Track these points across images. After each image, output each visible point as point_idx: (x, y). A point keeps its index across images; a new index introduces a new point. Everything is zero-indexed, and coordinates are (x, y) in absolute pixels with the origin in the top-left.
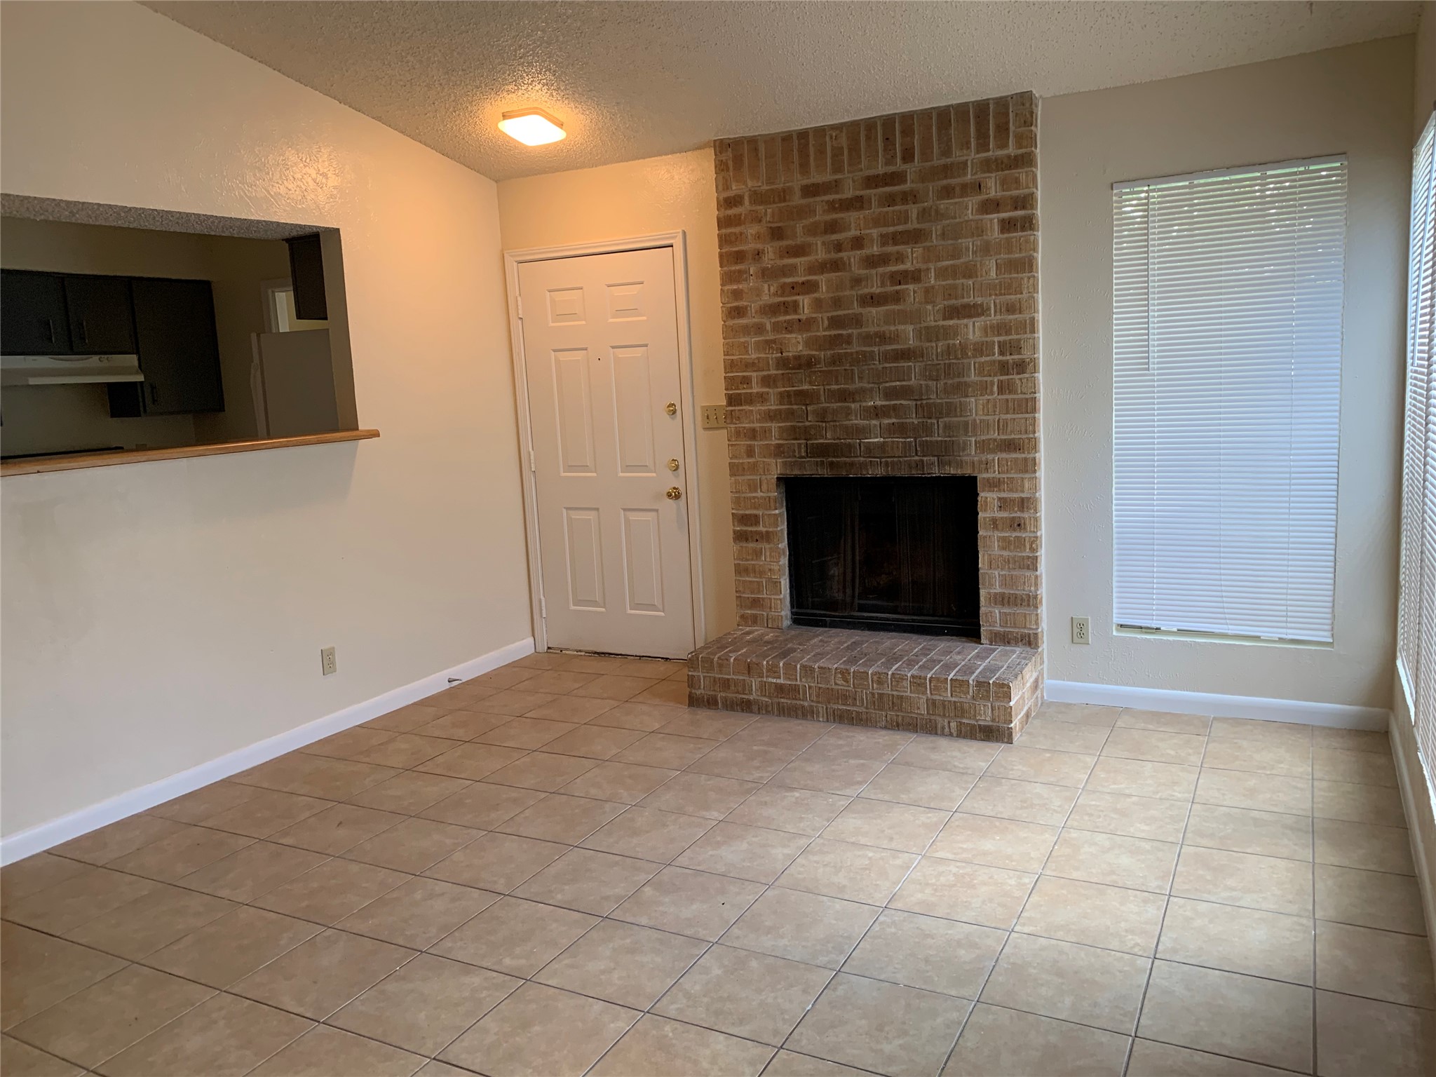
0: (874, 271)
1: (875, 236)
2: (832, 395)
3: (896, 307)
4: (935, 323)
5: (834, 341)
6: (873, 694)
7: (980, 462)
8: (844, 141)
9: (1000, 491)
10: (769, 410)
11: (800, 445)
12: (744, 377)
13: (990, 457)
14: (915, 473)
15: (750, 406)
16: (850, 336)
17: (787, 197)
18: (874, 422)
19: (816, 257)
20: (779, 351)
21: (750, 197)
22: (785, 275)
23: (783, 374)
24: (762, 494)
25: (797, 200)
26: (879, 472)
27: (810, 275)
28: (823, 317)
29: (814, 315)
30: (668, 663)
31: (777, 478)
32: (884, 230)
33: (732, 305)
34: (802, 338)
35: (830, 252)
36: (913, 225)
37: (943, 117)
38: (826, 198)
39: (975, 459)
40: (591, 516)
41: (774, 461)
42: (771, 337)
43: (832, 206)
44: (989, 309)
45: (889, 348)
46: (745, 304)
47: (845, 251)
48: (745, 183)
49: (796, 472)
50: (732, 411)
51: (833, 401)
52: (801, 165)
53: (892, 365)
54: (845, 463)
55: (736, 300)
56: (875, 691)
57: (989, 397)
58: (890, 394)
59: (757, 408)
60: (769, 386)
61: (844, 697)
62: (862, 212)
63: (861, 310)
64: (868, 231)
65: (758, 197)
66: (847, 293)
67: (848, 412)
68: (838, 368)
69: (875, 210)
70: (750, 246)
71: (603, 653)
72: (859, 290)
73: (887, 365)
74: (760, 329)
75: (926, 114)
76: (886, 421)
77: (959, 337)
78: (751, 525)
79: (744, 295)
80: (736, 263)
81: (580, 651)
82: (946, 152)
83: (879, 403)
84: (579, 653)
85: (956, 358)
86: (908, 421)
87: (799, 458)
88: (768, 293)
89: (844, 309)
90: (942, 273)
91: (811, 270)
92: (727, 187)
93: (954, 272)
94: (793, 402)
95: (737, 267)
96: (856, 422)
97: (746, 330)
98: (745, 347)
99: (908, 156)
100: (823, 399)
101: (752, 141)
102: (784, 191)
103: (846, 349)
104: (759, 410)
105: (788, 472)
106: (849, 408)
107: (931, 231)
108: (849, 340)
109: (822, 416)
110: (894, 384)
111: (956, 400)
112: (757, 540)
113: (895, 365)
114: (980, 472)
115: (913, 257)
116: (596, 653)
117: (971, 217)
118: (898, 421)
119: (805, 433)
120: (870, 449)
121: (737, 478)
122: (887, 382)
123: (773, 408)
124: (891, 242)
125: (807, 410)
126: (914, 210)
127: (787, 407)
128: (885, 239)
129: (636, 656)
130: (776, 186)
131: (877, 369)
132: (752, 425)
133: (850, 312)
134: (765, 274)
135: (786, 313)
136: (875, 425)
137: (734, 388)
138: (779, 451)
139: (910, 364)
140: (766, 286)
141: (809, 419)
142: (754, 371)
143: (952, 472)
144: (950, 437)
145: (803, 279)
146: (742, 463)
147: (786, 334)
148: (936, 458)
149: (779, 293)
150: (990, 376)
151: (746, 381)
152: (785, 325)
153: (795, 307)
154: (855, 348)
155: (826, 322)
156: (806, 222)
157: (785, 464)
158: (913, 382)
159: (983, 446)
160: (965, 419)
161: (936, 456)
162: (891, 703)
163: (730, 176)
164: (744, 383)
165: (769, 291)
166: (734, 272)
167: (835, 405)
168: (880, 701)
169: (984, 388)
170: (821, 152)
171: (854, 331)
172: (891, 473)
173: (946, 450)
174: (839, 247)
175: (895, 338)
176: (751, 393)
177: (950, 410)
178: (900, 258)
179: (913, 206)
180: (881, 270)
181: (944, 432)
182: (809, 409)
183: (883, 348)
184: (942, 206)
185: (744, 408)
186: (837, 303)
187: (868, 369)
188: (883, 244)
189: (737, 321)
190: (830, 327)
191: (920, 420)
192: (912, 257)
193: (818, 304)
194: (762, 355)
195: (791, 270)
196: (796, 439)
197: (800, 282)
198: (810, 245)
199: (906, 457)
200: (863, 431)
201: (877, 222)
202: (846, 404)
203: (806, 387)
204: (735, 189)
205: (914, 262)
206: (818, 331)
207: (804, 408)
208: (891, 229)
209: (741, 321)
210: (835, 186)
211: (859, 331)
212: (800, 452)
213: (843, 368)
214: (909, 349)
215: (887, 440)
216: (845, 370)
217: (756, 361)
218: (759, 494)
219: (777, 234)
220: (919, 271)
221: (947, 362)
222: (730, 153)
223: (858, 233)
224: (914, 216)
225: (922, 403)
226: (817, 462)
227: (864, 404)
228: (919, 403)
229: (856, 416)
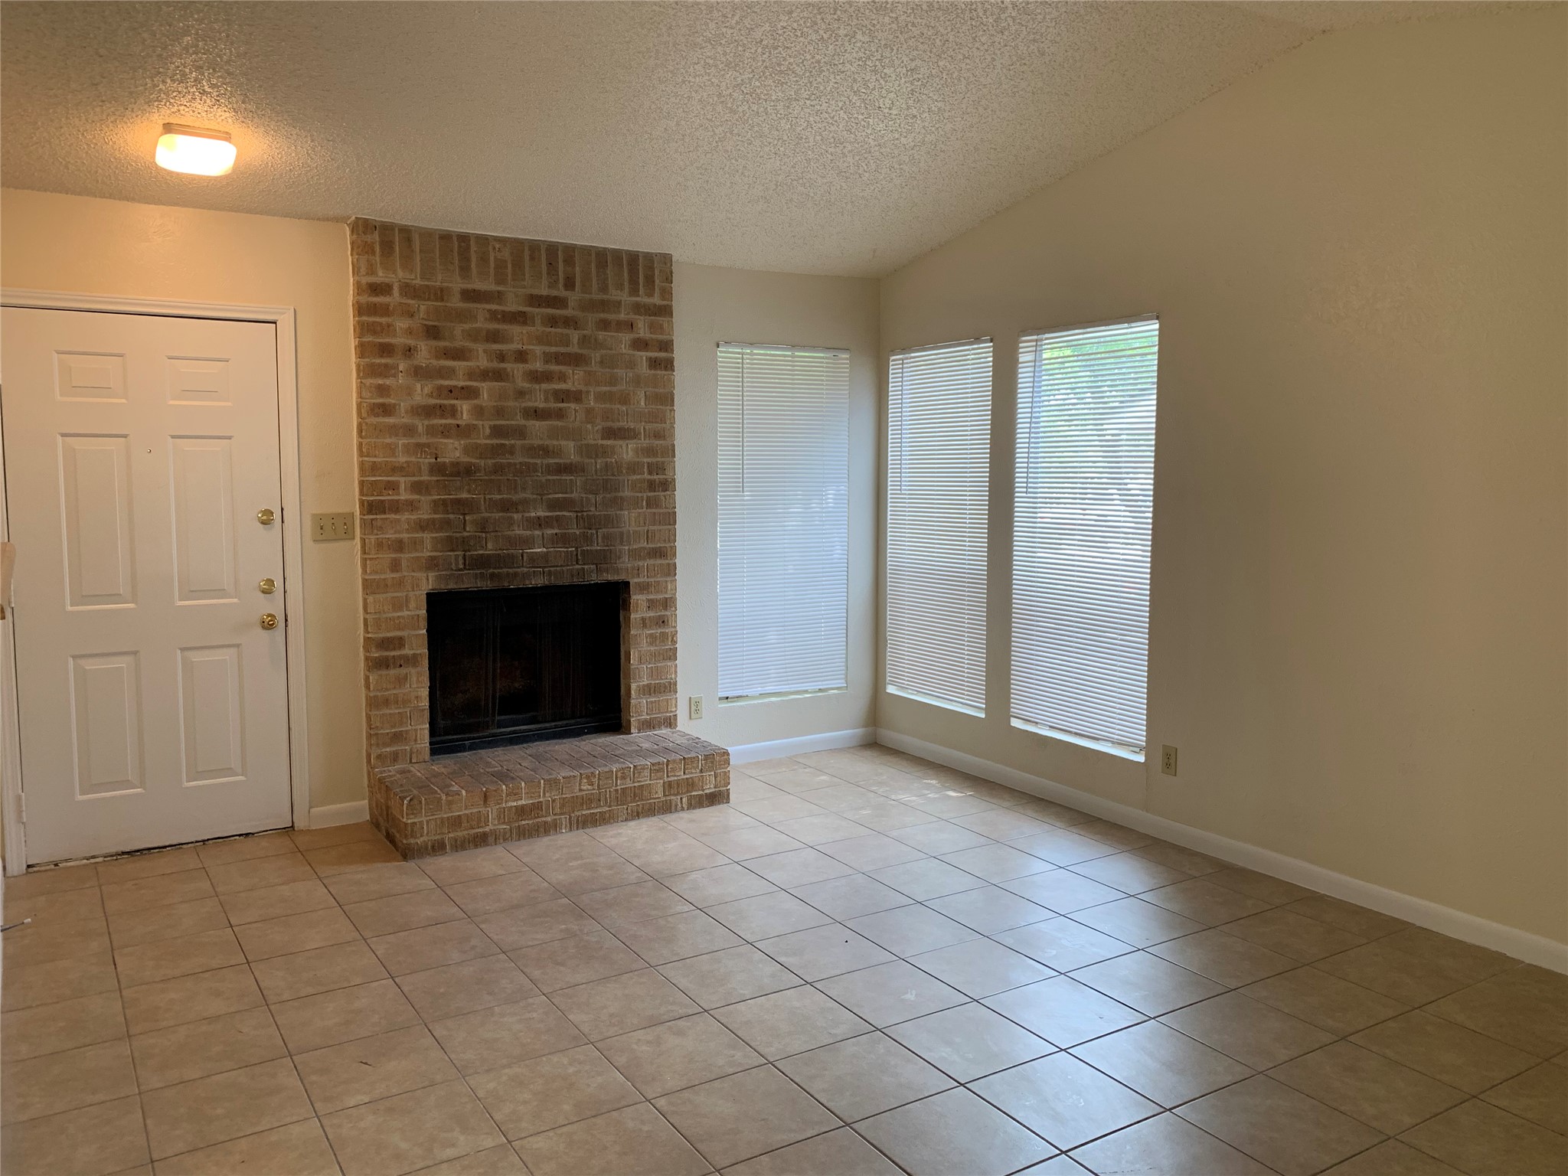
0: (537, 387)
1: (538, 353)
2: (495, 505)
3: (560, 424)
4: (595, 442)
5: (496, 451)
6: (617, 790)
7: (633, 568)
8: (506, 254)
9: (648, 593)
10: (420, 519)
11: (457, 556)
12: (389, 482)
13: (641, 563)
14: (576, 581)
15: (396, 514)
16: (513, 446)
17: (445, 298)
18: (537, 532)
19: (478, 364)
20: (434, 456)
21: (401, 288)
22: (442, 377)
23: (437, 480)
24: (409, 613)
25: (456, 302)
26: (540, 581)
27: (470, 379)
28: (485, 426)
29: (475, 422)
30: (249, 839)
31: (427, 594)
32: (547, 349)
33: (374, 401)
34: (460, 444)
35: (492, 361)
36: (574, 349)
37: (603, 258)
38: (488, 306)
39: (629, 565)
40: (122, 663)
41: (425, 575)
42: (423, 440)
43: (493, 316)
44: (640, 433)
45: (552, 461)
46: (393, 401)
47: (509, 362)
48: (395, 272)
49: (452, 586)
50: (372, 520)
51: (495, 510)
52: (462, 268)
53: (555, 477)
54: (508, 574)
55: (381, 396)
56: (619, 788)
57: (640, 511)
58: (553, 505)
59: (405, 516)
60: (419, 493)
61: (588, 801)
62: (526, 328)
63: (523, 422)
64: (531, 347)
65: (408, 290)
66: (511, 404)
67: (511, 523)
68: (501, 478)
69: (539, 328)
70: (399, 340)
71: (138, 851)
72: (523, 402)
73: (549, 477)
74: (410, 431)
75: (586, 250)
76: (549, 532)
77: (616, 457)
78: (394, 649)
79: (392, 393)
80: (382, 356)
81: (94, 857)
82: (604, 289)
83: (541, 514)
84: (92, 861)
85: (613, 475)
86: (570, 531)
87: (456, 570)
88: (422, 393)
89: (508, 420)
90: (600, 397)
91: (471, 375)
92: (371, 271)
93: (609, 397)
94: (450, 511)
95: (383, 361)
96: (518, 532)
97: (393, 430)
98: (391, 449)
99: (570, 284)
100: (483, 508)
101: (406, 232)
102: (442, 290)
103: (508, 459)
104: (407, 519)
105: (443, 587)
106: (511, 518)
107: (591, 358)
108: (511, 451)
109: (483, 526)
110: (557, 496)
111: (611, 512)
112: (401, 666)
113: (558, 478)
114: (633, 577)
115: (575, 379)
116: (124, 853)
117: (624, 351)
118: (561, 531)
119: (464, 544)
120: (533, 558)
121: (377, 596)
122: (551, 494)
123: (426, 517)
124: (554, 361)
125: (465, 520)
126: (575, 336)
127: (442, 516)
128: (548, 358)
129: (197, 842)
130: (432, 283)
131: (540, 481)
132: (397, 536)
133: (513, 422)
134: (418, 372)
135: (442, 417)
136: (539, 536)
137: (375, 494)
138: (432, 564)
139: (572, 477)
140: (418, 386)
141: (468, 529)
142: (403, 476)
143: (610, 579)
144: (607, 546)
145: (461, 384)
146: (385, 579)
147: (441, 438)
148: (595, 566)
149: (434, 394)
150: (641, 492)
151: (393, 487)
152: (441, 429)
153: (453, 412)
154: (519, 459)
155: (488, 431)
156: (467, 326)
157: (439, 578)
158: (574, 495)
159: (636, 554)
160: (620, 530)
161: (594, 564)
162: (632, 795)
163: (376, 260)
164: (389, 489)
165: (422, 390)
166: (380, 365)
167: (497, 515)
168: (622, 797)
169: (636, 503)
170: (484, 259)
171: (517, 442)
172: (553, 581)
173: (603, 559)
174: (502, 357)
175: (557, 452)
176: (398, 501)
177: (608, 521)
178: (563, 378)
179: (574, 331)
180: (544, 386)
181: (603, 542)
182: (467, 518)
183: (545, 461)
184: (600, 337)
185: (388, 516)
186: (500, 412)
187: (532, 481)
188: (547, 362)
189: (381, 419)
190: (489, 437)
191: (581, 531)
192: (573, 378)
193: (479, 412)
194: (413, 459)
195: (450, 373)
196: (453, 550)
197: (460, 386)
198: (470, 351)
199: (568, 565)
200: (528, 542)
201: (540, 340)
202: (509, 514)
203: (465, 495)
204: (381, 276)
205: (576, 384)
206: (478, 438)
207: (461, 517)
208: (553, 349)
209: (387, 420)
210: (499, 297)
211: (523, 442)
212: (457, 564)
213: (506, 478)
214: (571, 464)
215: (550, 550)
216: (508, 479)
217: (405, 465)
218: (406, 613)
219: (432, 333)
220: (581, 392)
221: (604, 477)
222: (376, 236)
223: (520, 346)
224: (575, 341)
225: (583, 515)
226: (476, 574)
227: (527, 515)
228: (579, 514)
229: (519, 526)
